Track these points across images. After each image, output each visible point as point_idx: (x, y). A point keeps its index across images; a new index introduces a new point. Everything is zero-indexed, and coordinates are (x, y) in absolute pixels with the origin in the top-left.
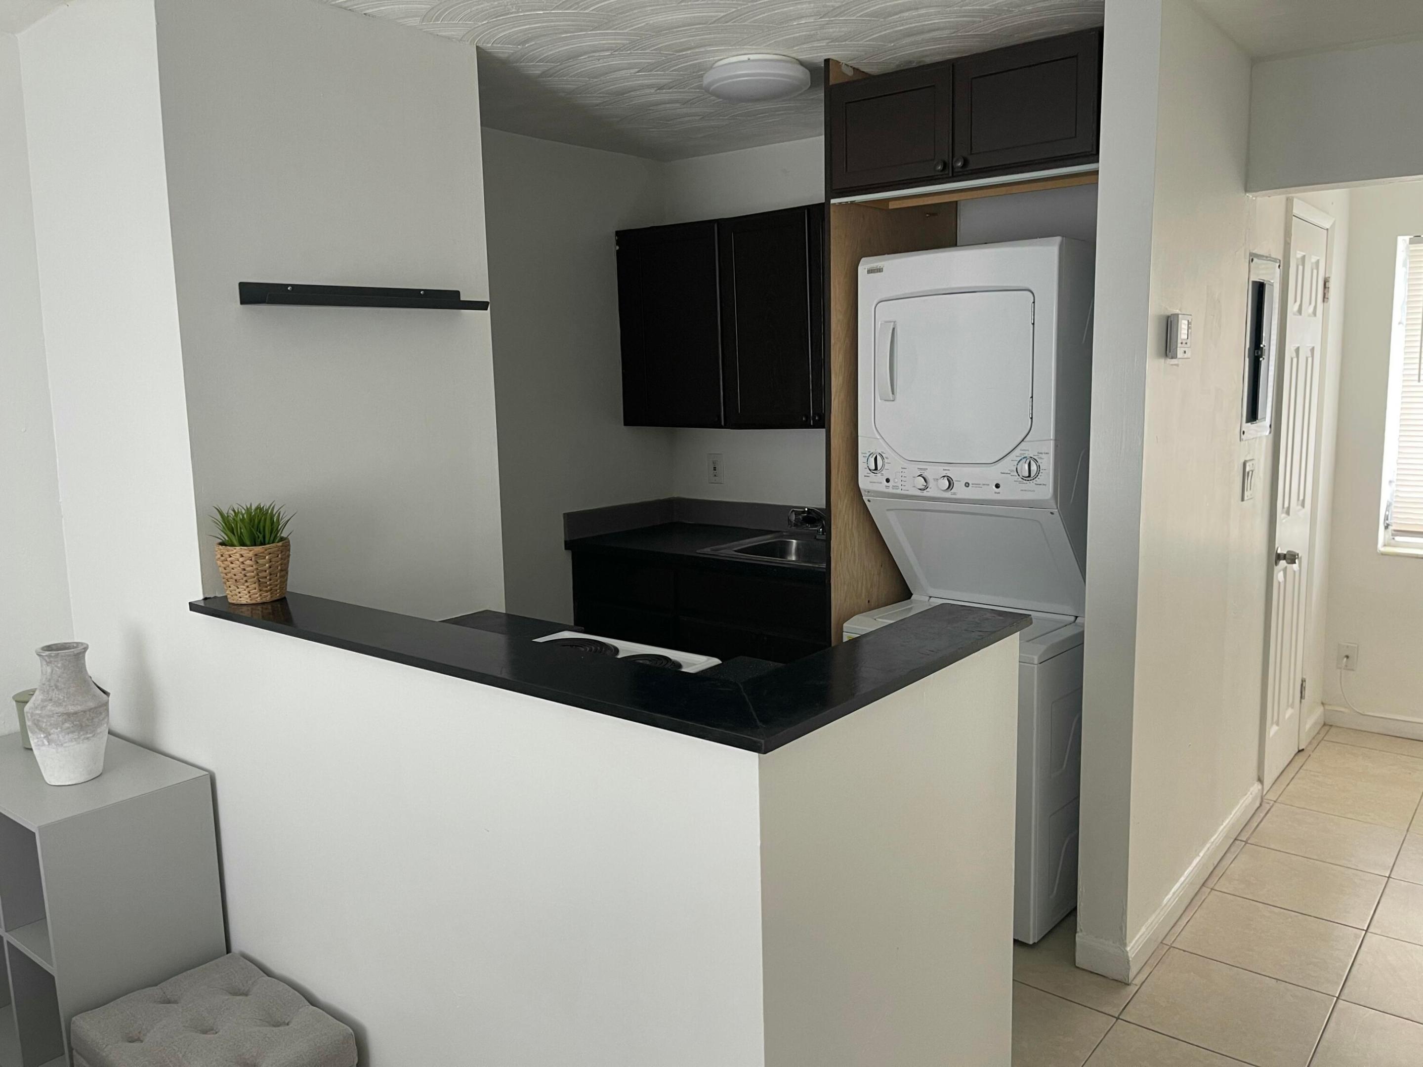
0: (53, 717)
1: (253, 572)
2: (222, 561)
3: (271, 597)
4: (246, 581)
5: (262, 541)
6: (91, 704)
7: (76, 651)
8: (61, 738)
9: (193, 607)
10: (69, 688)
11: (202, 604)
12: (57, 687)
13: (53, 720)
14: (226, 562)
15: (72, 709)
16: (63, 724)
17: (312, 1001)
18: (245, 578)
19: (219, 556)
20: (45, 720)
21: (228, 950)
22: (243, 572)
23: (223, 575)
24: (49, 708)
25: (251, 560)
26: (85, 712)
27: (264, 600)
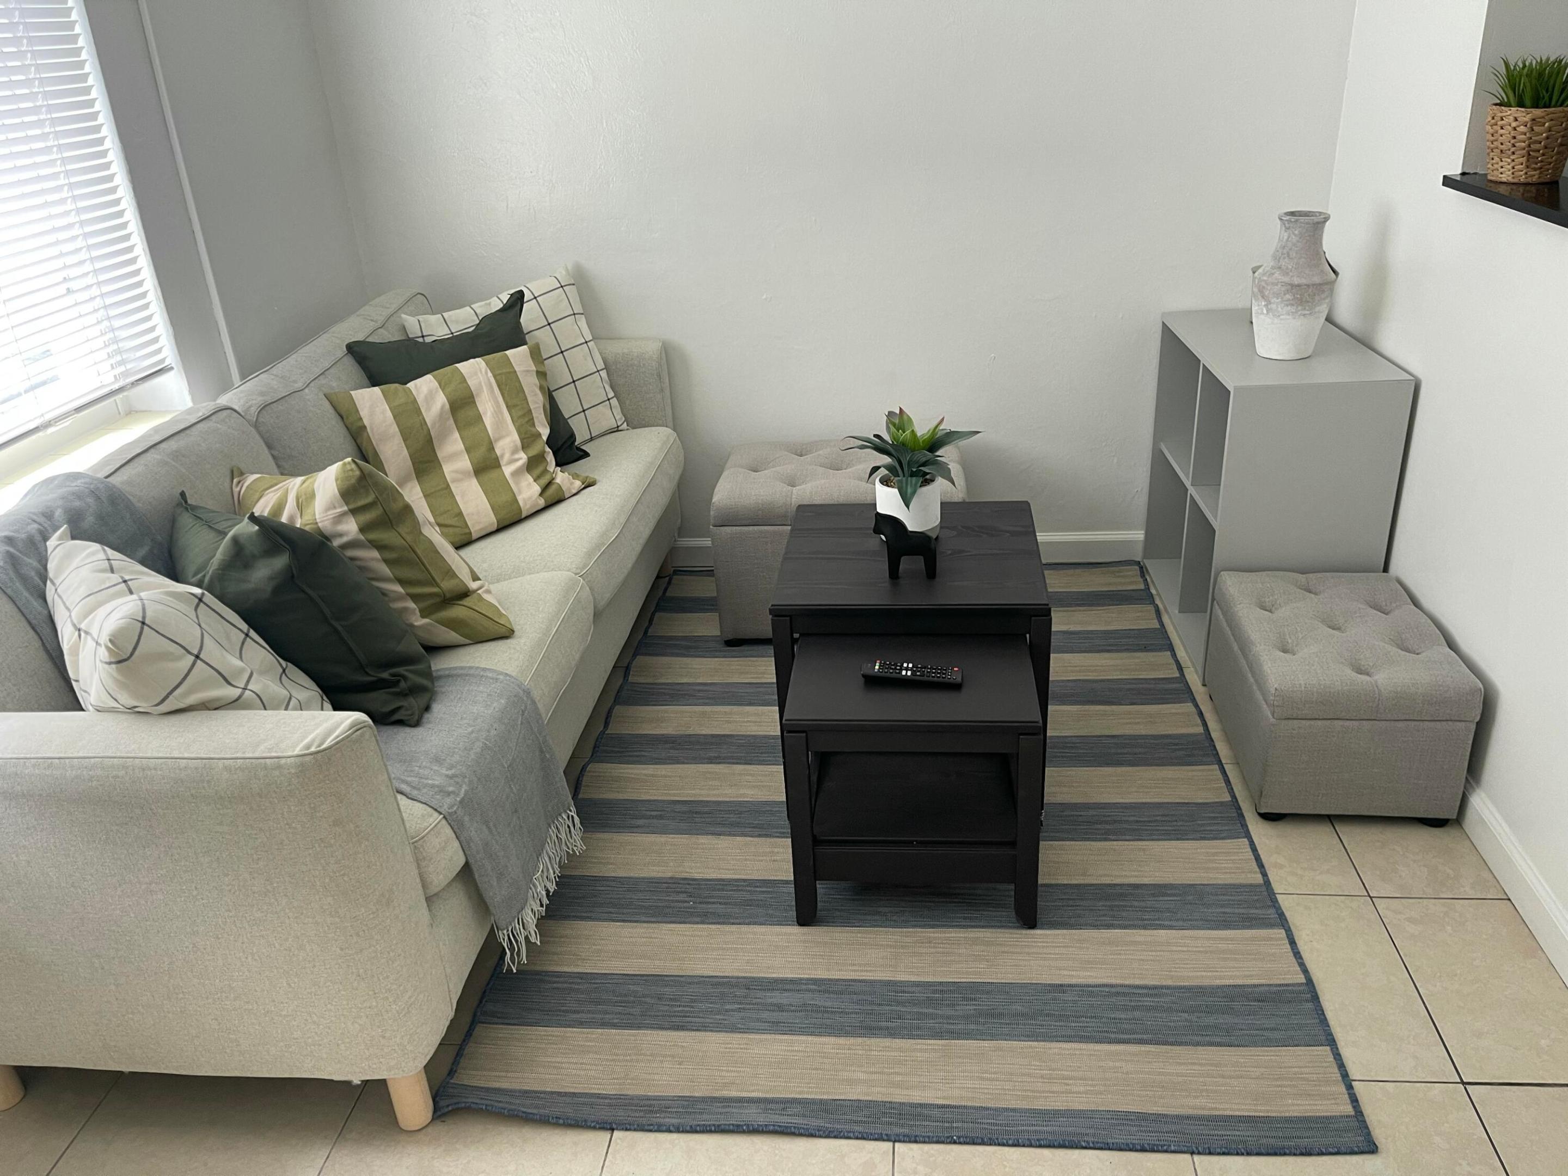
0: (1277, 285)
1: (1524, 142)
2: (1491, 126)
3: (1539, 177)
4: (1513, 153)
5: (1548, 103)
6: (1317, 280)
7: (1316, 219)
8: (1280, 309)
9: (1448, 182)
10: (1300, 258)
11: (1458, 178)
12: (1288, 255)
13: (1276, 288)
14: (1495, 127)
15: (1296, 281)
16: (1285, 294)
17: (1452, 644)
18: (1513, 149)
19: (1490, 119)
20: (1269, 288)
21: (1386, 569)
22: (1513, 141)
23: (1488, 143)
24: (1276, 275)
25: (1526, 126)
26: (1308, 286)
27: (1529, 180)
